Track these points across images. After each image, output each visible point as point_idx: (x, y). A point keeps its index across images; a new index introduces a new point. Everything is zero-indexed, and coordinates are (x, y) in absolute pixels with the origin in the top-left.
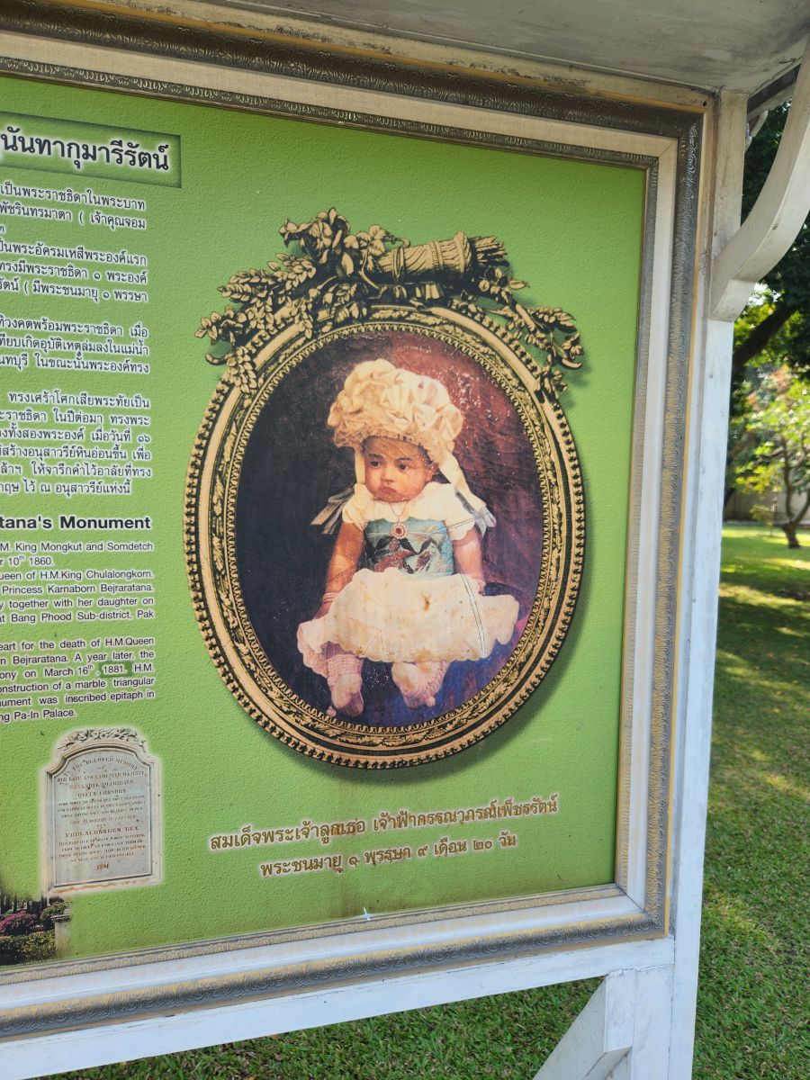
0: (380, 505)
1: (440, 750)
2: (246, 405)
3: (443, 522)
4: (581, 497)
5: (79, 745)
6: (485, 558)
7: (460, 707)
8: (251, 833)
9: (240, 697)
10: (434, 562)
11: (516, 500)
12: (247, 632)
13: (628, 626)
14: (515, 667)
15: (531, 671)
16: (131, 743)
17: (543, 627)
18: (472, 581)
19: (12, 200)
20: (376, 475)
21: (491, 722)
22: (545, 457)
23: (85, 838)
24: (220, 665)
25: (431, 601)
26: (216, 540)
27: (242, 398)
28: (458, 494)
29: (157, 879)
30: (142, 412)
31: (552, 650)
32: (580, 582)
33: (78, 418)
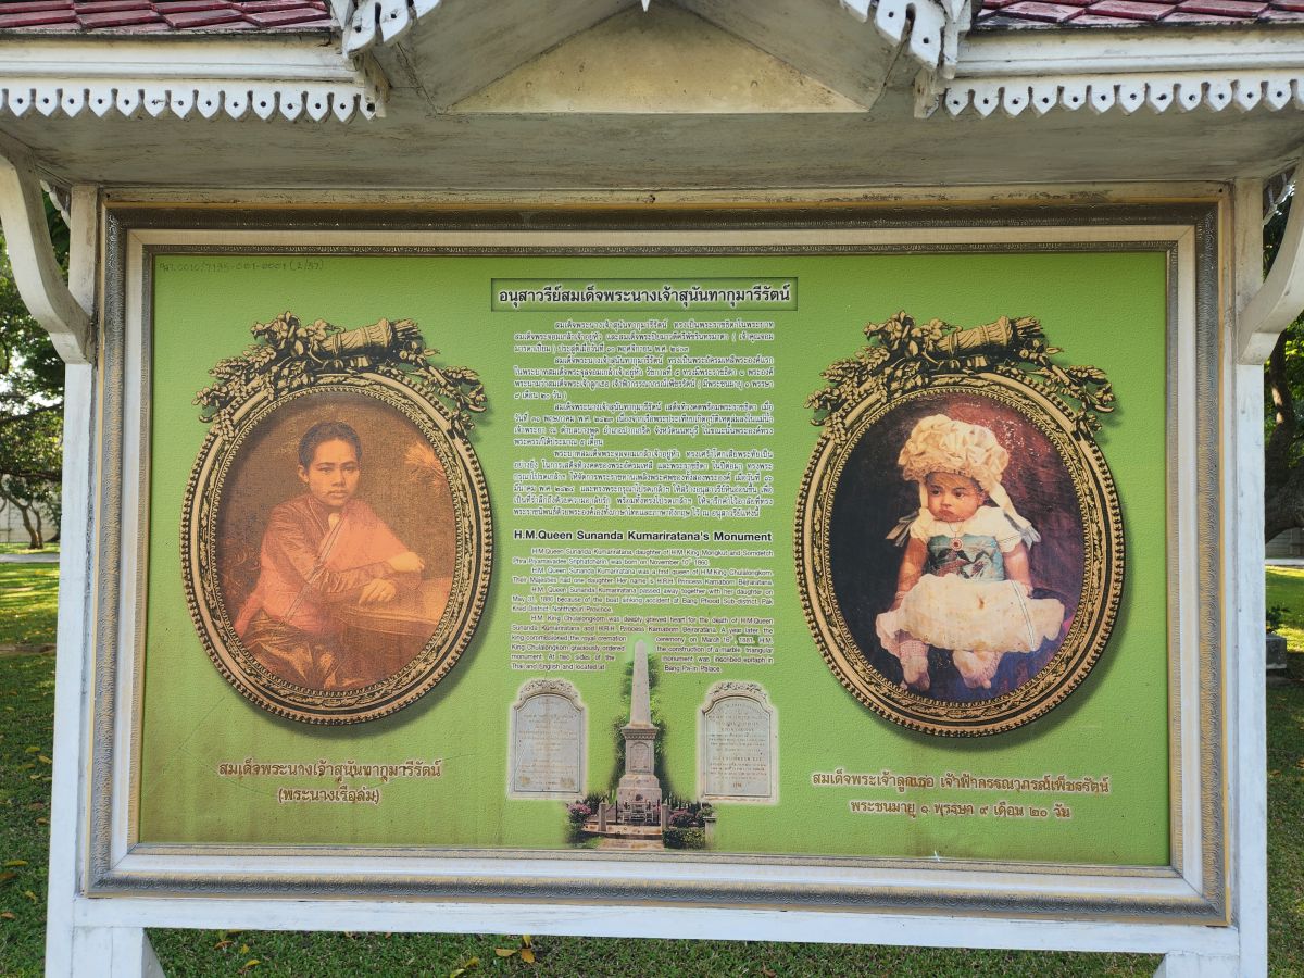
0: (940, 524)
1: (997, 726)
2: (838, 452)
3: (994, 537)
4: (1119, 518)
5: (723, 693)
6: (1032, 568)
7: (1013, 691)
8: (843, 775)
9: (834, 668)
10: (987, 569)
11: (1059, 521)
12: (838, 619)
13: (1171, 630)
14: (1062, 660)
15: (1077, 665)
16: (757, 695)
17: (1088, 628)
18: (1020, 587)
19: (693, 331)
20: (937, 502)
21: (1043, 706)
22: (1083, 485)
23: (726, 762)
24: (819, 642)
25: (985, 601)
26: (816, 550)
27: (835, 448)
28: (1006, 516)
29: (774, 801)
30: (768, 461)
31: (1097, 647)
32: (1122, 590)
33: (728, 466)
